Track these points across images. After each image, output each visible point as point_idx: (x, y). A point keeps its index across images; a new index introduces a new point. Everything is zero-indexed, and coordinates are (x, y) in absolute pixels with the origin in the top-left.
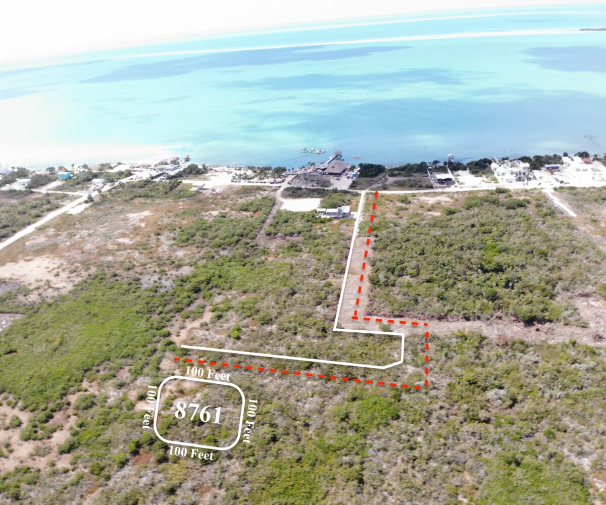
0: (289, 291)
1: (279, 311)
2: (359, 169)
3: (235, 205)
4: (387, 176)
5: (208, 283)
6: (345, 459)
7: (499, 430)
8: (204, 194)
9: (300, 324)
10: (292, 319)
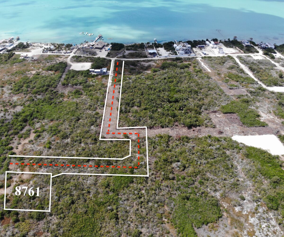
0: (76, 118)
1: (71, 130)
2: (111, 45)
3: (45, 67)
4: (125, 50)
5: (31, 116)
6: (109, 208)
7: (179, 182)
8: (27, 61)
9: (82, 137)
10: (78, 135)
